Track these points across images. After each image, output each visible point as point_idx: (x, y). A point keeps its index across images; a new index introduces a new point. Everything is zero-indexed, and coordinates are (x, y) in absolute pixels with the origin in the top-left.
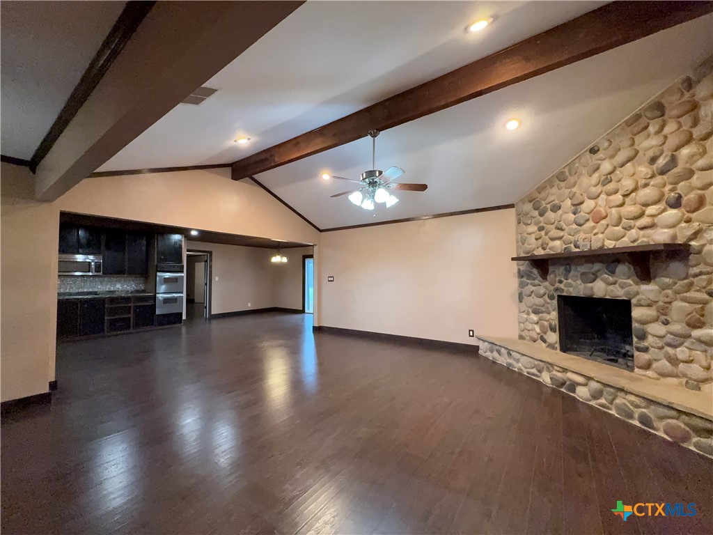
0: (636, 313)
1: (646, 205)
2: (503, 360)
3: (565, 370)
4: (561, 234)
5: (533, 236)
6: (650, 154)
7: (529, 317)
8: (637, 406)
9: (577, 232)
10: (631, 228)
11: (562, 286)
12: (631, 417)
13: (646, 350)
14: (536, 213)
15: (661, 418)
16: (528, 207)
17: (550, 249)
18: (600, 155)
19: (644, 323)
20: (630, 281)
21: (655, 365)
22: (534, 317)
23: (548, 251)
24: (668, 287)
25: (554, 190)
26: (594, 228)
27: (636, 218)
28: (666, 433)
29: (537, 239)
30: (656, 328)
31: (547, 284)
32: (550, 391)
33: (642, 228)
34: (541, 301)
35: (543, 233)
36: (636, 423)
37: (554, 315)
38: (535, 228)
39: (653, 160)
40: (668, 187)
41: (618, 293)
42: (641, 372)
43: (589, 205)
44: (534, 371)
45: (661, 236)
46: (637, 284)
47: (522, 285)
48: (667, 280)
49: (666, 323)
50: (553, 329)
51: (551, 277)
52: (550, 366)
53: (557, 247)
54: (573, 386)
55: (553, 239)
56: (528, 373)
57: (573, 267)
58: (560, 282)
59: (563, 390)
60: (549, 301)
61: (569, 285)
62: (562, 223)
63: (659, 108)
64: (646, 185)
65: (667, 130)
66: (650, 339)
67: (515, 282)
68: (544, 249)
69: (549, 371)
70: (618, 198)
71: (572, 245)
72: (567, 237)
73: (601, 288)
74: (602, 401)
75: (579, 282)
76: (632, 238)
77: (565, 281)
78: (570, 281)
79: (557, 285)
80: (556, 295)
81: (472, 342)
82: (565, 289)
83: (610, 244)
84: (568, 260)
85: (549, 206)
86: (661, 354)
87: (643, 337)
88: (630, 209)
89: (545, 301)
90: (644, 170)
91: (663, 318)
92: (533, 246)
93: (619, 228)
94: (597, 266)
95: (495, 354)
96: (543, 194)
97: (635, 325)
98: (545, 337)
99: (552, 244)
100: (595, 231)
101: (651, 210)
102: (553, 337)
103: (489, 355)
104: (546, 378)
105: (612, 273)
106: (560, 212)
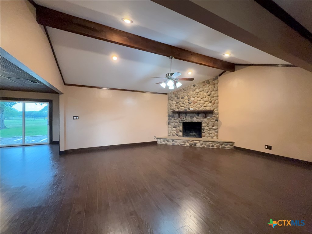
0: (203, 125)
1: (206, 102)
2: (170, 143)
3: (193, 141)
4: (184, 105)
5: (175, 105)
6: (207, 91)
7: (172, 129)
8: (211, 144)
9: (189, 105)
10: (202, 106)
11: (184, 119)
12: (210, 146)
13: (204, 133)
14: (176, 98)
15: (215, 145)
16: (173, 96)
17: (180, 109)
18: (195, 87)
19: (204, 127)
20: (202, 118)
21: (206, 135)
22: (174, 129)
23: (180, 110)
24: (209, 119)
25: (182, 93)
26: (193, 105)
27: (204, 104)
28: (216, 147)
29: (176, 106)
30: (206, 128)
31: (179, 119)
32: (188, 147)
33: (204, 106)
34: (176, 124)
35: (178, 104)
36: (211, 147)
37: (181, 128)
38: (175, 102)
39: (207, 92)
40: (210, 99)
41: (199, 121)
42: (204, 137)
43: (192, 99)
44: (183, 143)
45: (208, 108)
46: (203, 118)
47: (169, 119)
48: (209, 118)
49: (208, 126)
50: (180, 131)
51: (181, 117)
52: (188, 141)
53: (182, 109)
54: (195, 144)
55: (181, 106)
56: (181, 145)
57: (187, 114)
58: (184, 118)
59: (192, 146)
60: (179, 123)
61: (187, 119)
62: (184, 102)
63: (208, 82)
64: (206, 97)
65: (210, 87)
66: (205, 130)
67: (167, 118)
68: (178, 109)
69: (188, 142)
70: (199, 99)
71: (187, 109)
72: (185, 106)
73: (195, 120)
74: (203, 145)
75: (189, 118)
76: (202, 109)
77: (185, 118)
78: (186, 118)
79: (183, 119)
80: (182, 122)
81: (155, 140)
82: (185, 120)
83: (198, 109)
84: (186, 113)
85: (181, 97)
86: (207, 133)
87: (203, 130)
88: (202, 102)
89: (178, 124)
90: (205, 94)
91: (208, 125)
92: (175, 108)
93: (200, 106)
94: (194, 114)
95: (167, 142)
96: (179, 93)
97: (202, 128)
98: (178, 134)
99: (181, 108)
100: (194, 106)
101: (206, 103)
102: (181, 134)
103: (164, 143)
104: (188, 144)
105: (198, 116)
106: (184, 99)
